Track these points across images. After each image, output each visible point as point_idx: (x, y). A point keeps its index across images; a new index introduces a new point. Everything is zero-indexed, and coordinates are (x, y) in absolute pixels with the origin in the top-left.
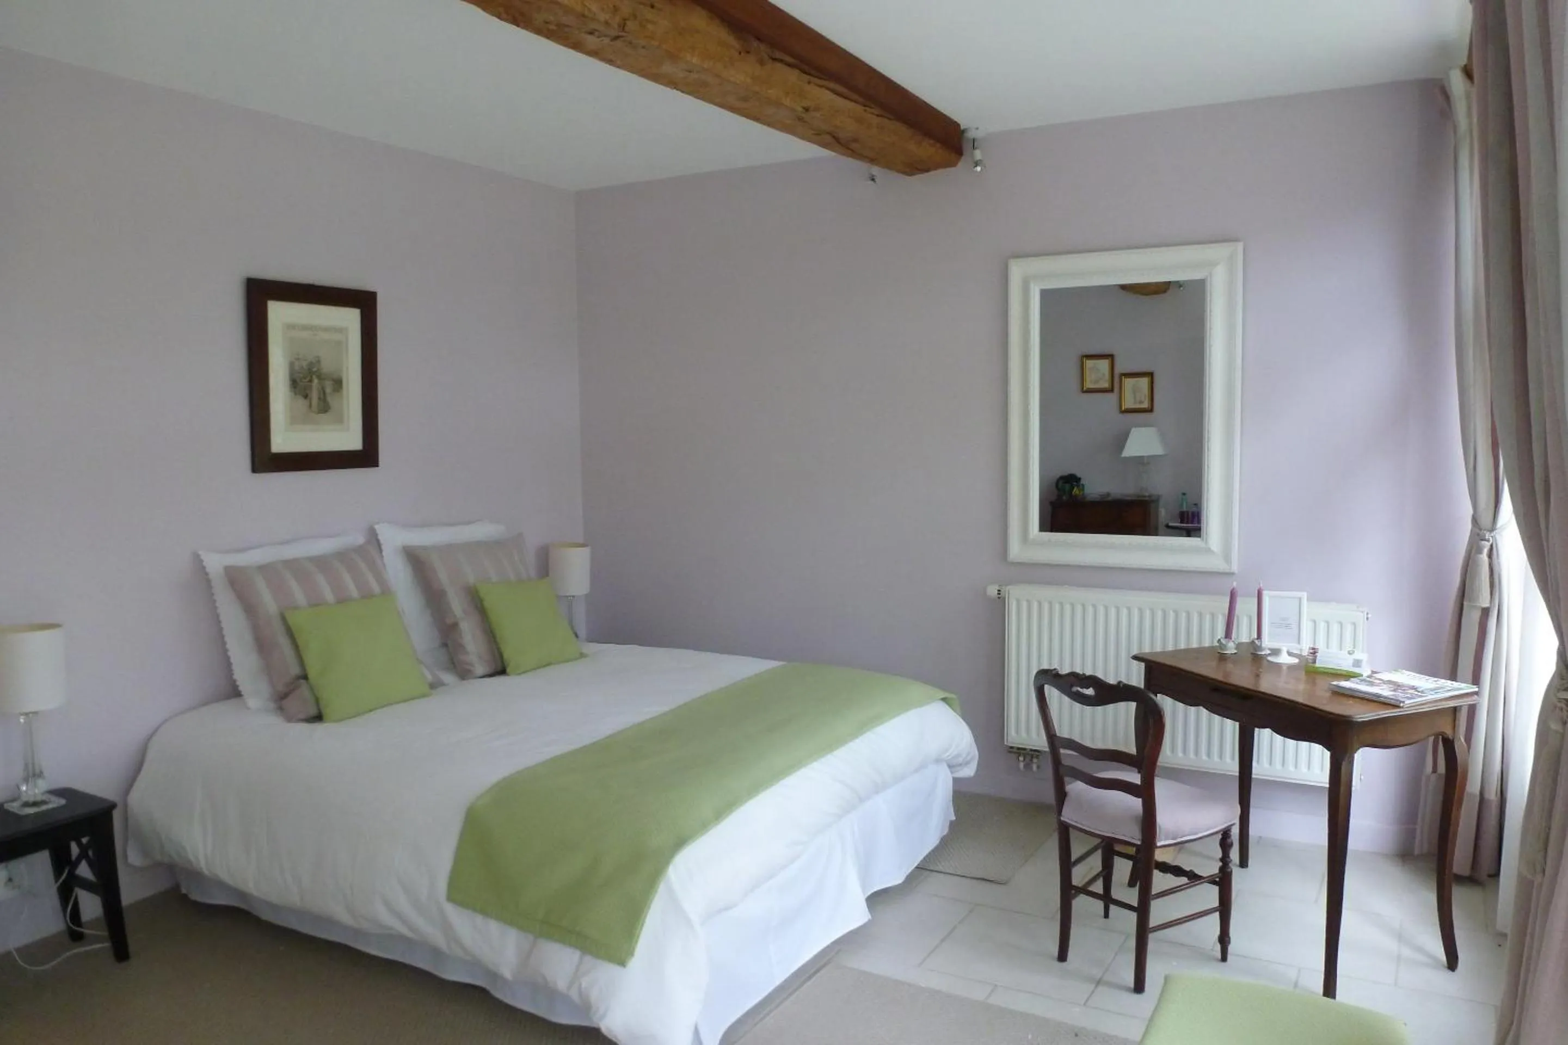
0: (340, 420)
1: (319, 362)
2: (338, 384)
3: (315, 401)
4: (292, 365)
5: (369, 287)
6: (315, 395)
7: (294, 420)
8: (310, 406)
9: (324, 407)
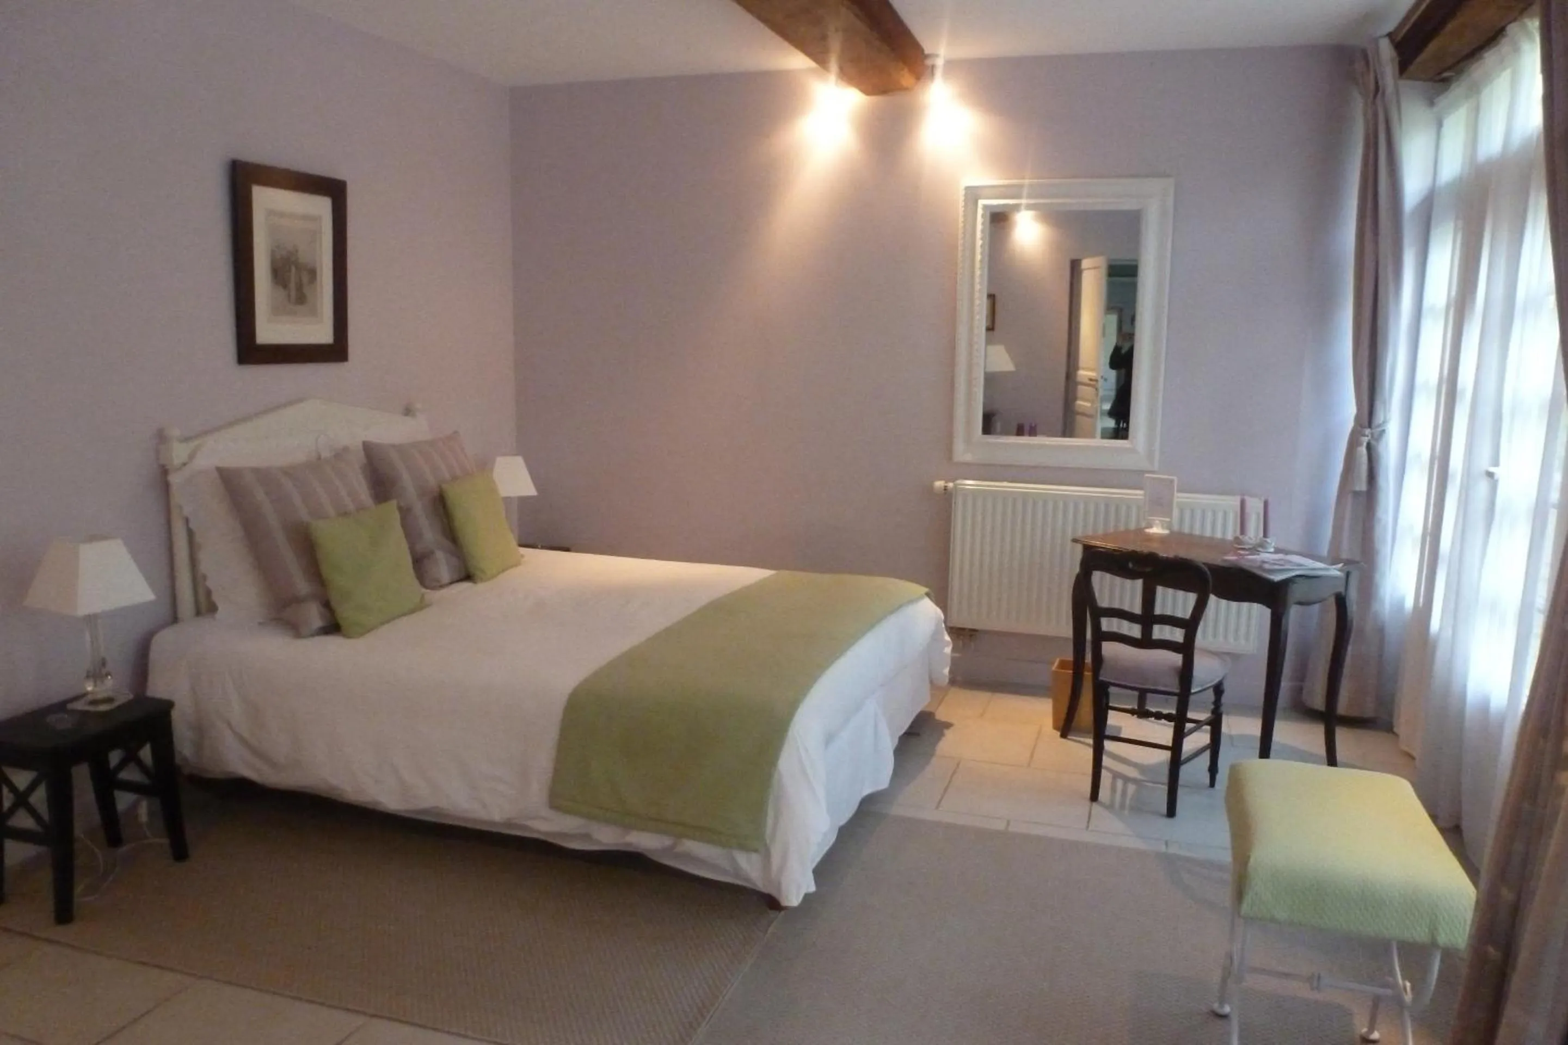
0: (314, 313)
1: (297, 251)
2: (313, 274)
3: (293, 293)
4: (273, 253)
5: (339, 175)
6: (292, 285)
7: (277, 311)
8: (289, 296)
9: (301, 299)
